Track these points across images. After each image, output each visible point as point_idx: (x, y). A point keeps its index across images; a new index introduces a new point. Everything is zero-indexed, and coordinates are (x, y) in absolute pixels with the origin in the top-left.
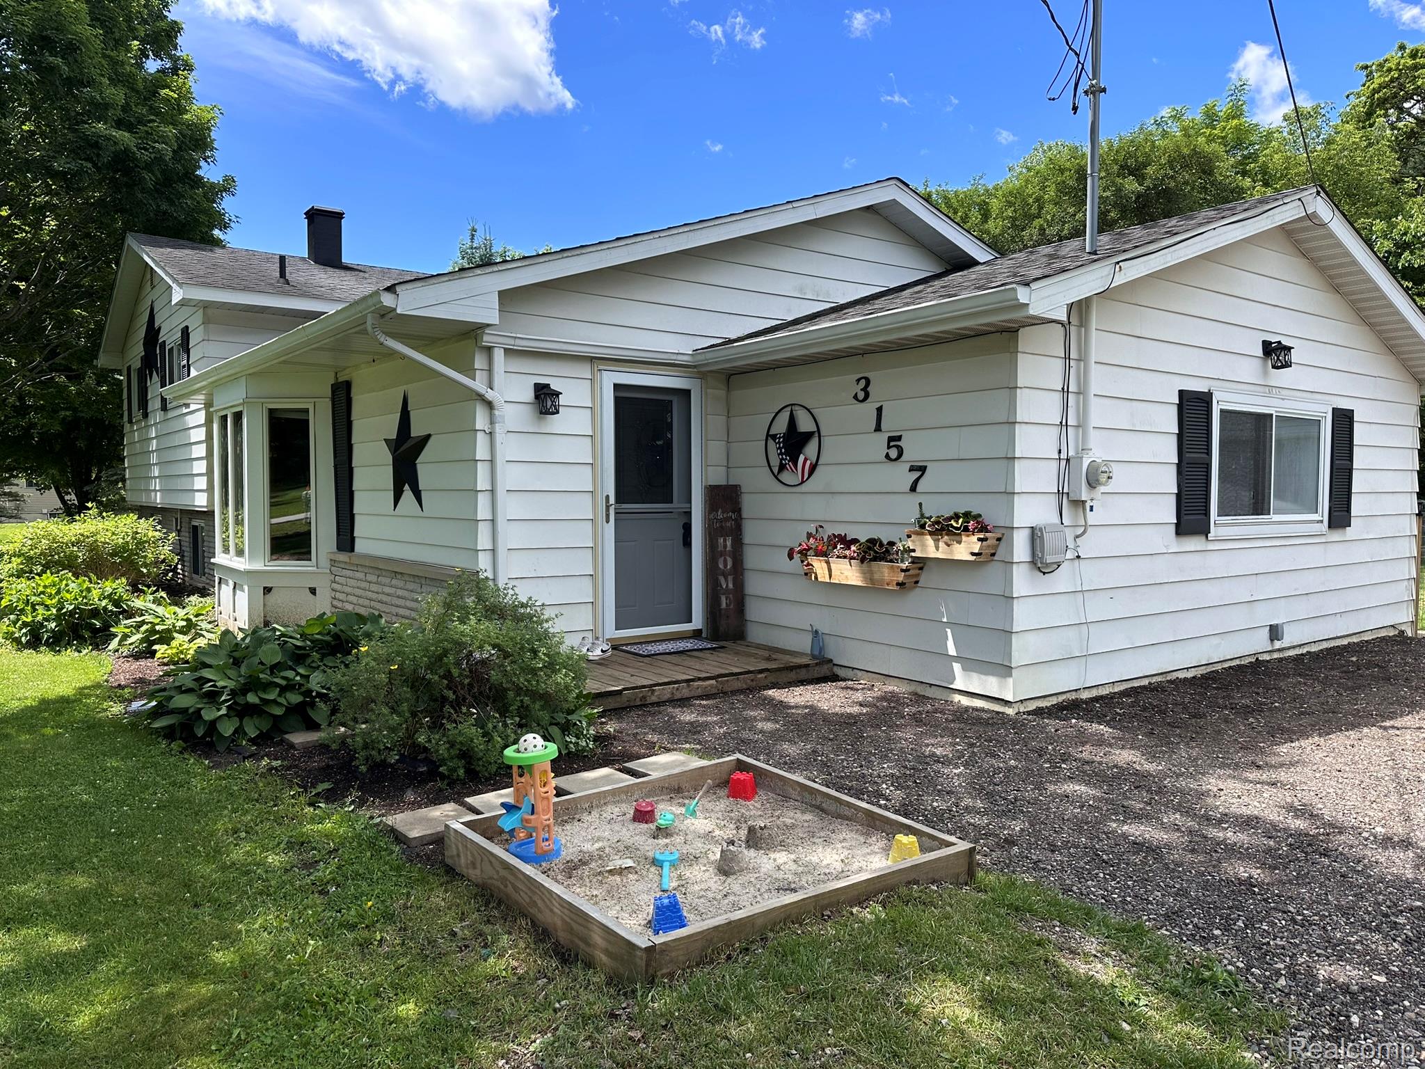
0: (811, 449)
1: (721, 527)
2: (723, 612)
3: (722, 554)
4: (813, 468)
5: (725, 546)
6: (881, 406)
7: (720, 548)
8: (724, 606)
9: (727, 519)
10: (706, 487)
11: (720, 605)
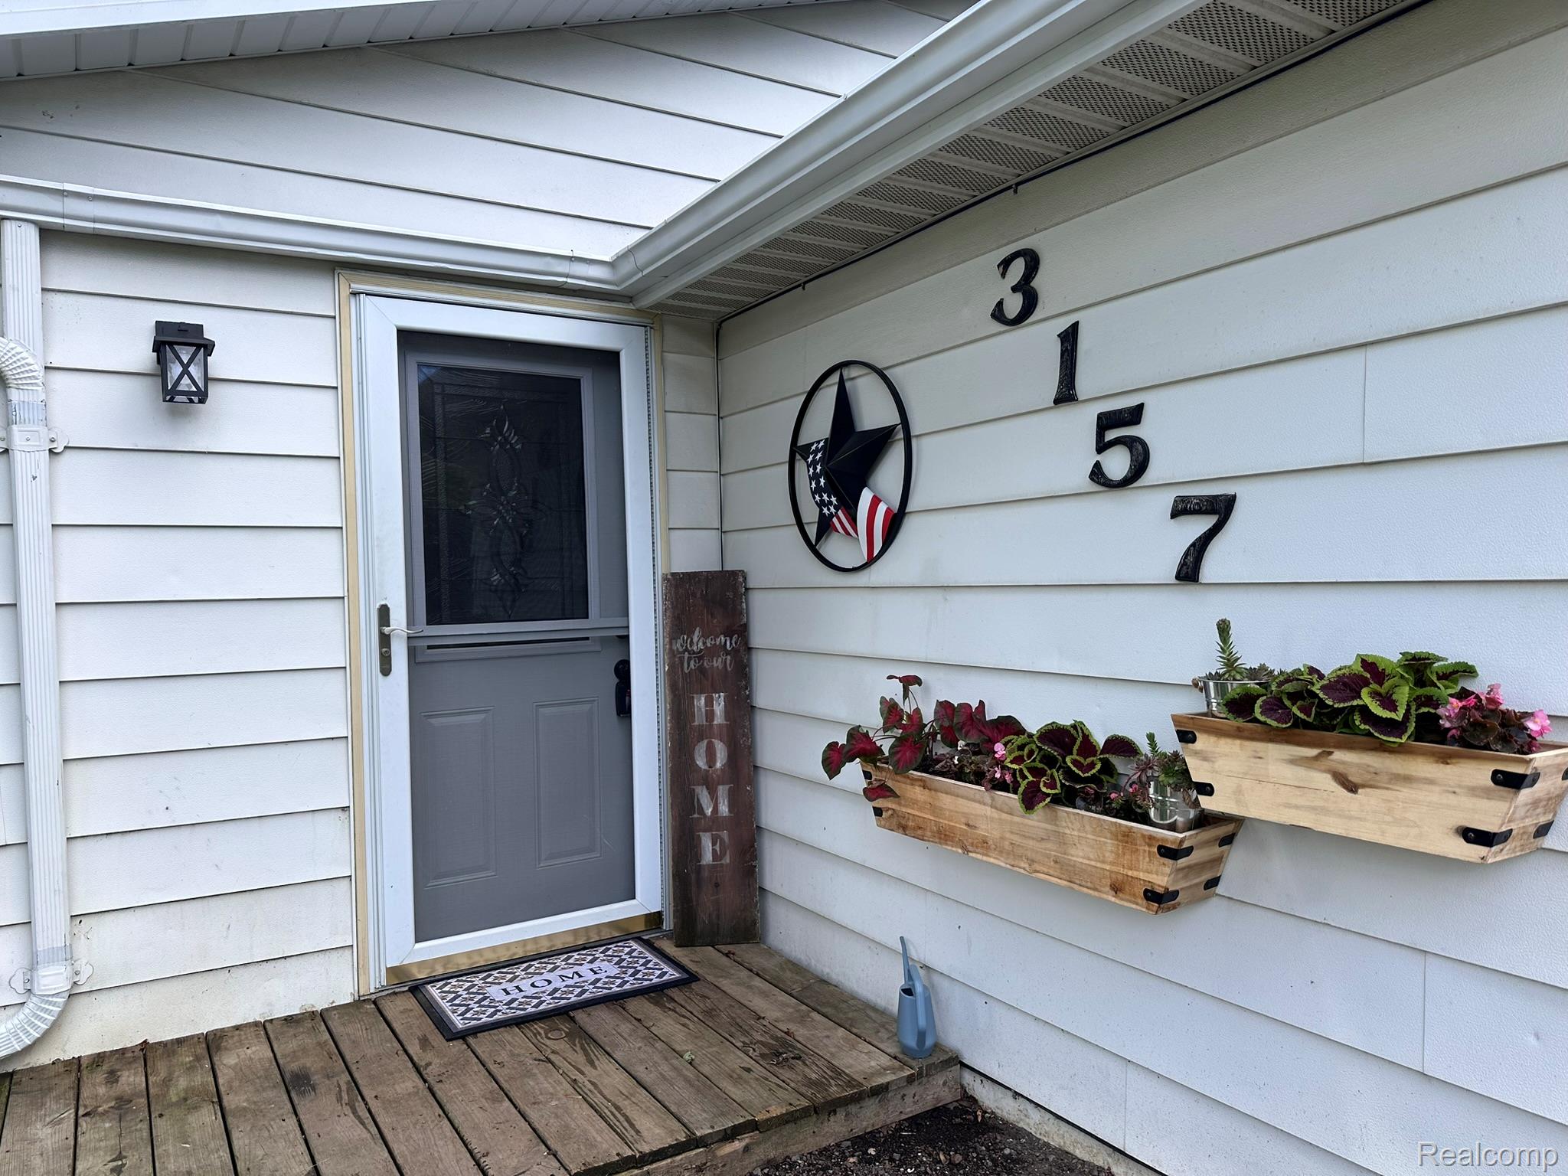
0: (888, 476)
1: (701, 670)
2: (706, 874)
3: (704, 733)
4: (894, 523)
5: (710, 715)
6: (1075, 327)
7: (699, 720)
8: (707, 858)
9: (712, 652)
10: (665, 579)
11: (698, 856)
